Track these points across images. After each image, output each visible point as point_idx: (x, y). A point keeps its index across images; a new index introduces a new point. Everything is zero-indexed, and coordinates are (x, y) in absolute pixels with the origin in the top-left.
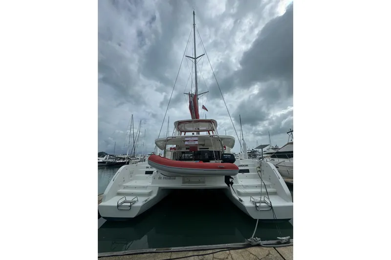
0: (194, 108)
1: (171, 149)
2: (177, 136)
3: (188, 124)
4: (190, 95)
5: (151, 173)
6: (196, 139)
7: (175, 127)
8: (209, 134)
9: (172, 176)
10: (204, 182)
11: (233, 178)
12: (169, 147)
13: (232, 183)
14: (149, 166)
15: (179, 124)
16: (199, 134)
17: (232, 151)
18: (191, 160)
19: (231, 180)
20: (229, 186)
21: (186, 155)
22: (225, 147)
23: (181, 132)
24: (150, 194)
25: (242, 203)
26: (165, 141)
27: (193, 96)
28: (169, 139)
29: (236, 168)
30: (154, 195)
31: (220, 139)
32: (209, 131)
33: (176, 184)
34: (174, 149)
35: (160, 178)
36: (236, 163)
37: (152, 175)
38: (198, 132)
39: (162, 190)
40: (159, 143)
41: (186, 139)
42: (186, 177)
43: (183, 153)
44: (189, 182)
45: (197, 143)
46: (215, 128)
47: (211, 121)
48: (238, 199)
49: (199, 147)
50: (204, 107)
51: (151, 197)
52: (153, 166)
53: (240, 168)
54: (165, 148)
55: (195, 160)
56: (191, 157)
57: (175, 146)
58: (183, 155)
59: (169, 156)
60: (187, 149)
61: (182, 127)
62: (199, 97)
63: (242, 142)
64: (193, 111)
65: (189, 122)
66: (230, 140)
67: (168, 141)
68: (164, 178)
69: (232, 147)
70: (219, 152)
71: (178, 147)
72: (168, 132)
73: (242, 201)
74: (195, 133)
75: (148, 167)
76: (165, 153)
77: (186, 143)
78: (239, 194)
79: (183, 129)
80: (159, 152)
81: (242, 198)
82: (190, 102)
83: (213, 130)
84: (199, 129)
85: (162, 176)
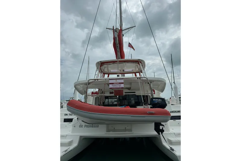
0: (118, 46)
1: (93, 93)
2: (99, 78)
3: (112, 65)
4: (114, 31)
5: (70, 120)
6: (122, 81)
7: (97, 68)
8: (136, 76)
9: (94, 123)
10: (130, 130)
11: (163, 125)
12: (90, 91)
13: (162, 131)
14: (68, 113)
15: (101, 64)
16: (124, 76)
18: (116, 105)
19: (161, 127)
20: (159, 134)
21: (110, 100)
22: (154, 91)
23: (104, 74)
24: (70, 143)
25: (174, 152)
26: (86, 84)
27: (118, 31)
28: (92, 82)
29: (167, 113)
30: (75, 145)
31: (149, 82)
32: (135, 73)
33: (100, 132)
34: (96, 93)
35: (81, 126)
36: (167, 108)
37: (72, 123)
38: (123, 74)
39: (83, 139)
40: (78, 87)
41: (111, 81)
42: (110, 124)
43: (107, 97)
44: (114, 130)
45: (122, 86)
46: (142, 69)
47: (138, 62)
48: (169, 148)
49: (125, 91)
50: (130, 45)
51: (71, 148)
52: (73, 113)
53: (172, 114)
54: (86, 92)
55: (119, 106)
56: (116, 103)
57: (97, 90)
58: (107, 100)
59: (91, 101)
60: (111, 93)
61: (105, 68)
64: (118, 49)
65: (113, 62)
66: (159, 82)
67: (89, 84)
68: (85, 126)
69: (162, 91)
70: (147, 96)
71: (101, 91)
72: (88, 74)
73: (173, 150)
74: (120, 75)
75: (67, 115)
76: (86, 98)
77: (111, 86)
78: (170, 142)
79: (106, 70)
81: (173, 147)
82: (115, 39)
83: (140, 72)
84: (124, 70)
85: (83, 124)
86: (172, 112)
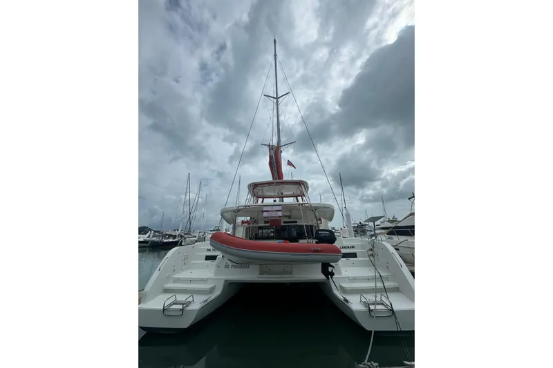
0: (275, 165)
1: (243, 222)
2: (251, 203)
3: (267, 188)
4: (271, 147)
5: (213, 258)
6: (280, 208)
7: (250, 191)
8: (298, 201)
9: (244, 263)
10: (291, 273)
11: (333, 267)
12: (240, 219)
13: (332, 274)
14: (211, 248)
15: (255, 188)
16: (283, 201)
17: (331, 225)
18: (272, 238)
19: (330, 269)
20: (328, 278)
21: (264, 231)
22: (320, 220)
23: (258, 198)
24: (212, 290)
25: (349, 305)
26: (235, 211)
27: (274, 149)
28: (242, 209)
29: (337, 251)
30: (218, 292)
31: (314, 209)
32: (296, 197)
33: (250, 275)
34: (247, 222)
35: (227, 266)
36: (337, 244)
37: (215, 262)
38: (282, 197)
39: (230, 285)
40: (225, 214)
41: (265, 209)
42: (264, 264)
43: (260, 228)
44: (270, 273)
45: (280, 214)
46: (305, 193)
47: (300, 183)
48: (341, 298)
49: (283, 220)
50: (289, 163)
51: (213, 296)
52: (216, 249)
53: (343, 251)
54: (234, 222)
55: (277, 239)
56: (272, 234)
57: (249, 218)
58: (260, 231)
59: (241, 233)
60: (266, 222)
61: (259, 191)
62: (282, 149)
63: (344, 212)
64: (275, 169)
65: (269, 184)
66: (326, 209)
67: (238, 211)
68: (232, 266)
69: (331, 219)
70: (311, 226)
71: (253, 220)
72: (238, 197)
73: (347, 301)
74: (277, 200)
75: (210, 250)
76: (234, 229)
77: (265, 214)
78: (344, 290)
79: (260, 193)
80: (226, 227)
81: (348, 298)
82: (271, 157)
83: (302, 195)
84: (282, 194)
85: (230, 263)
86: (345, 247)
